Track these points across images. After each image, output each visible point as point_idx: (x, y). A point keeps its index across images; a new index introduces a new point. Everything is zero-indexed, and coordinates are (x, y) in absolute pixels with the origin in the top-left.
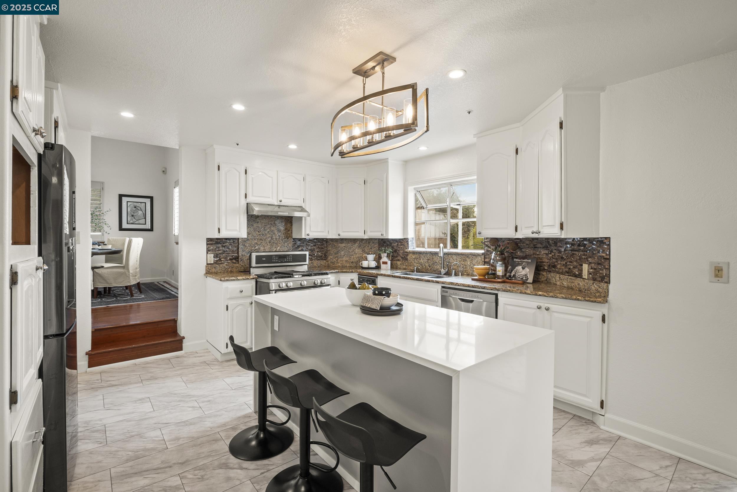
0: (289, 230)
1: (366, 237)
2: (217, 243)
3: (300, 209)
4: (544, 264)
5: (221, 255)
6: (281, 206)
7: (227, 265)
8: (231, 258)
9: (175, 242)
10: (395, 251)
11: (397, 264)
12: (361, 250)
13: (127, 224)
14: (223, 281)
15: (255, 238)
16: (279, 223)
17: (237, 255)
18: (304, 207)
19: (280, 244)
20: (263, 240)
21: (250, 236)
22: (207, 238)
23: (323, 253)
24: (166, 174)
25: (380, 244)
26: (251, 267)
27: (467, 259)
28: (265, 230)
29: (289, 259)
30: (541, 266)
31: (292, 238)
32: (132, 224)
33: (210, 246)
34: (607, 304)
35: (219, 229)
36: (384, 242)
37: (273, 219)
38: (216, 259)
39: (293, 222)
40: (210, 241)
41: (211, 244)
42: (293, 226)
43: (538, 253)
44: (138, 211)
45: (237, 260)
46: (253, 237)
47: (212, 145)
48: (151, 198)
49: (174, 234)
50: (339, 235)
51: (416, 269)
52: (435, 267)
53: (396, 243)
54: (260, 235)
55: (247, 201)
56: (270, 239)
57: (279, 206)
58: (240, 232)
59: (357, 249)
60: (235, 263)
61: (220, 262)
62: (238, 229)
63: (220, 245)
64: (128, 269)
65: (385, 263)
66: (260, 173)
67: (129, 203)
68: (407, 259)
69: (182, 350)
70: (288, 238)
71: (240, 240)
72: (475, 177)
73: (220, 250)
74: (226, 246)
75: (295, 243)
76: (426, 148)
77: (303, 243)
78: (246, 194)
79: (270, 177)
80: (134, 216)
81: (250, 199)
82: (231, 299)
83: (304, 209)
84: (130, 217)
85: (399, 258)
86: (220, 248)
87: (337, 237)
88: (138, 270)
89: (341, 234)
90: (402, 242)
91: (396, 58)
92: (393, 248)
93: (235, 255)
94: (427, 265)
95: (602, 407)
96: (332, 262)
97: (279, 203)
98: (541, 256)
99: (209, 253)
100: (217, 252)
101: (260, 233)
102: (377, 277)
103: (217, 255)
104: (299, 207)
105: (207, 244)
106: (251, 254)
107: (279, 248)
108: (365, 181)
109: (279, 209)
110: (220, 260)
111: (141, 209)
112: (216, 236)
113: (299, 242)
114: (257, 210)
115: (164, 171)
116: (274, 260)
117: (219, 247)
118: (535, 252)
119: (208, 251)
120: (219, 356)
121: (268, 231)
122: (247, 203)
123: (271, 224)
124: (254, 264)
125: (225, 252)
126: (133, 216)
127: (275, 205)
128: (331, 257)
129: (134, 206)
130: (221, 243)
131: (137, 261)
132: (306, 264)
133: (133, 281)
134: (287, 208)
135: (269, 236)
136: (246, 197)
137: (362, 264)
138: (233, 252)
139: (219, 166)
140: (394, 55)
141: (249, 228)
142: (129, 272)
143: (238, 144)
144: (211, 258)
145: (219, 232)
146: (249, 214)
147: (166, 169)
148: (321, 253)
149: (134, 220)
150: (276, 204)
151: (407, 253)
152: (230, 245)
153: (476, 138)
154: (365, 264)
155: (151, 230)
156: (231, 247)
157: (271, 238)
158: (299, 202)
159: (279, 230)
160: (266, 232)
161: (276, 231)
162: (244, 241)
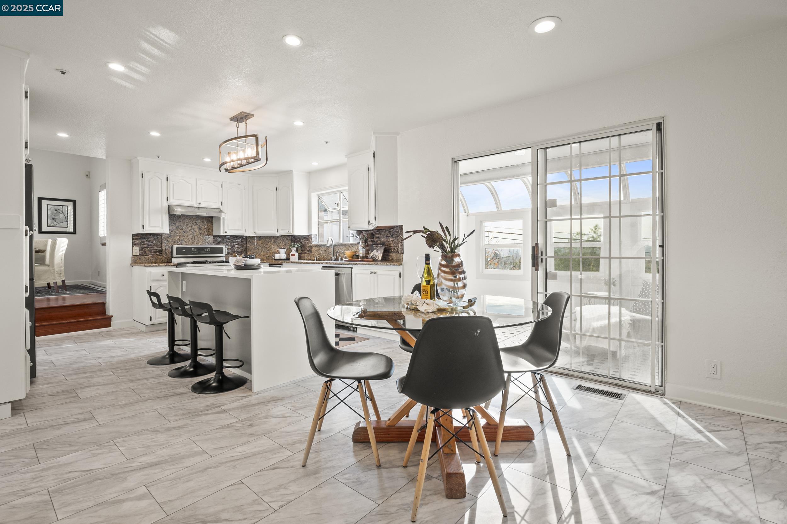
0: (210, 229)
1: (278, 235)
2: (143, 238)
3: (218, 211)
4: (392, 248)
5: (146, 248)
6: (200, 207)
7: (151, 257)
8: (155, 251)
9: (101, 244)
10: (303, 246)
11: (304, 256)
12: (277, 246)
13: (48, 226)
14: (146, 266)
15: (178, 235)
16: (200, 223)
17: (160, 248)
18: (222, 209)
19: (201, 240)
20: (185, 237)
21: (173, 233)
22: (132, 234)
23: (242, 249)
24: (89, 178)
25: (293, 241)
26: (173, 257)
27: (349, 248)
28: (186, 228)
29: (207, 251)
30: (390, 250)
31: (212, 235)
32: (53, 227)
33: (135, 241)
34: (401, 266)
35: (143, 226)
36: (296, 239)
37: (194, 219)
38: (141, 252)
39: (213, 222)
40: (136, 237)
41: (137, 239)
42: (213, 225)
43: (388, 241)
44: (59, 215)
45: (161, 253)
46: (175, 234)
47: (136, 157)
48: (74, 202)
49: (99, 235)
50: (255, 233)
51: (316, 258)
52: (330, 256)
53: (304, 239)
54: (182, 232)
55: (169, 203)
56: (191, 236)
57: (199, 208)
58: (162, 228)
59: (273, 245)
60: (159, 256)
61: (145, 255)
62: (160, 226)
63: (145, 240)
64: (53, 267)
65: (293, 255)
66: (181, 180)
67: (49, 207)
68: (311, 252)
69: (110, 326)
71: (163, 236)
72: (347, 188)
73: (145, 244)
74: (150, 241)
75: (215, 240)
76: (317, 164)
77: (223, 239)
78: (167, 198)
79: (190, 184)
80: (55, 219)
81: (171, 202)
82: (153, 281)
83: (222, 211)
84: (51, 220)
85: (306, 251)
86: (145, 242)
87: (254, 235)
88: (63, 268)
89: (257, 232)
90: (307, 238)
91: (254, 115)
92: (301, 243)
93: (159, 248)
94: (324, 255)
97: (198, 206)
98: (390, 243)
99: (134, 246)
100: (142, 246)
101: (183, 231)
102: (282, 265)
103: (142, 248)
104: (217, 209)
105: (133, 239)
106: (172, 247)
108: (277, 188)
109: (198, 210)
110: (145, 252)
111: (63, 212)
112: (141, 231)
113: (219, 239)
114: (178, 211)
115: (87, 175)
116: (193, 252)
117: (143, 242)
118: (387, 240)
119: (134, 244)
120: (143, 328)
121: (190, 229)
122: (169, 205)
123: (193, 223)
124: (175, 254)
125: (149, 246)
126: (53, 219)
127: (194, 207)
128: (250, 252)
129: (55, 209)
130: (146, 238)
131: (62, 260)
132: (224, 256)
133: (58, 278)
134: (205, 209)
135: (191, 233)
136: (167, 200)
137: (274, 256)
138: (157, 246)
139: (142, 174)
140: (252, 113)
141: (172, 226)
142: (54, 269)
143: (159, 157)
144: (137, 251)
145: (143, 228)
146: (170, 214)
147: (89, 172)
148: (241, 249)
149: (55, 223)
150: (196, 206)
151: (311, 247)
152: (154, 240)
153: (347, 158)
154: (277, 256)
155: (74, 233)
156: (155, 242)
157: (193, 235)
158: (217, 205)
159: (200, 229)
160: (188, 230)
161: (197, 230)
162: (167, 237)
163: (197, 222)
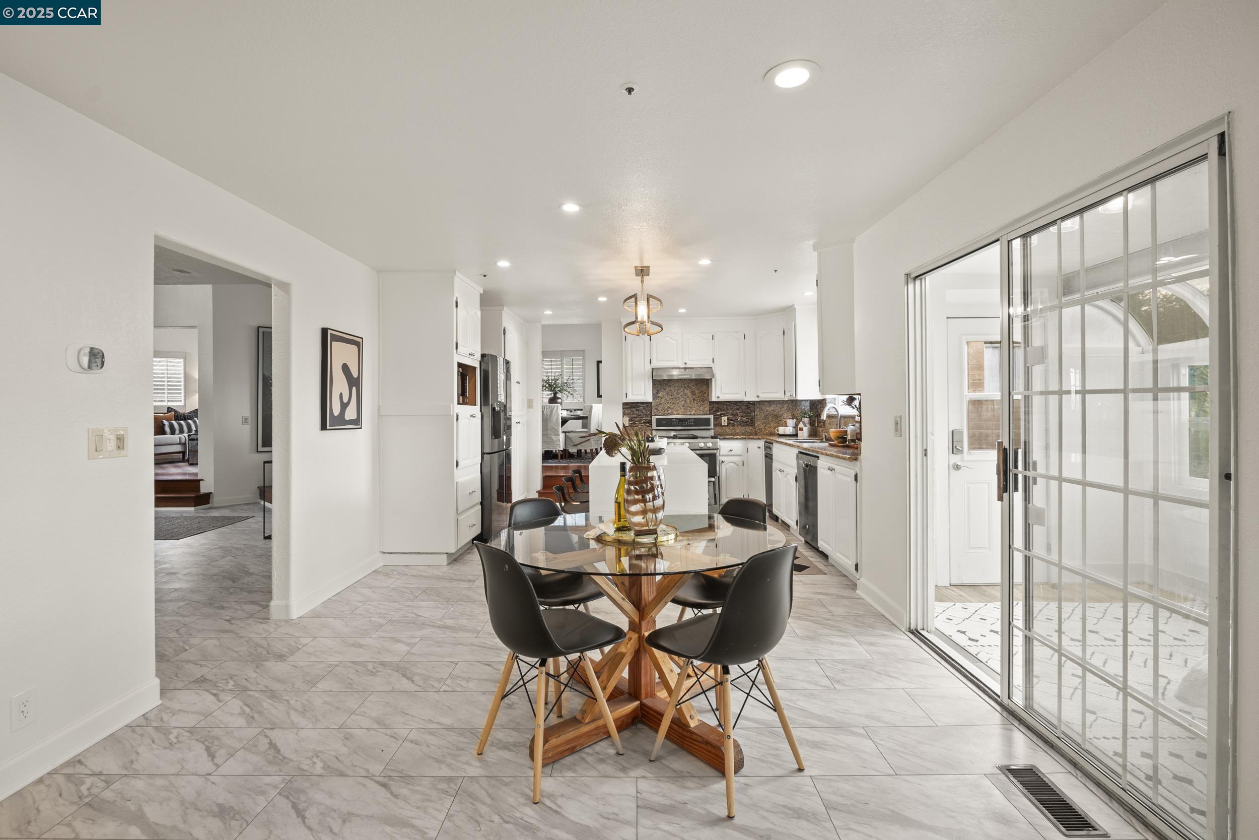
0: (705, 393)
1: (787, 399)
2: (632, 407)
3: (708, 370)
5: (635, 418)
7: (641, 428)
8: (645, 421)
11: (820, 431)
15: (668, 402)
16: (693, 386)
17: (650, 418)
18: (713, 368)
19: (694, 407)
21: (656, 399)
22: (622, 403)
23: (748, 418)
28: (678, 393)
29: (689, 423)
31: (709, 401)
33: (625, 410)
34: (858, 463)
35: (627, 394)
38: (631, 422)
39: (706, 385)
40: (626, 406)
41: (627, 408)
42: (709, 388)
45: (651, 423)
46: (665, 401)
50: (758, 397)
53: (817, 406)
54: (673, 399)
55: (652, 366)
56: (683, 402)
57: (685, 369)
58: (647, 396)
60: (649, 427)
61: (635, 425)
62: (646, 394)
63: (634, 409)
65: (801, 429)
66: (664, 338)
70: (704, 402)
71: (646, 405)
73: (634, 414)
74: (639, 410)
75: (706, 407)
77: (720, 406)
78: (650, 360)
79: (675, 340)
81: (654, 364)
83: (713, 370)
85: (821, 423)
86: (635, 412)
87: (757, 399)
89: (760, 396)
90: (821, 405)
92: (816, 411)
93: (648, 418)
95: (857, 569)
96: (759, 429)
97: (685, 366)
99: (625, 416)
100: (632, 416)
101: (673, 397)
102: (772, 444)
103: (632, 418)
104: (707, 368)
105: (623, 409)
107: (693, 412)
108: (783, 331)
110: (635, 422)
112: (629, 400)
113: (716, 406)
114: (660, 375)
116: (674, 423)
117: (633, 411)
119: (624, 414)
121: (681, 394)
122: (652, 369)
124: (654, 426)
125: (638, 415)
127: (681, 368)
128: (759, 423)
130: (635, 407)
136: (651, 363)
137: (778, 430)
138: (646, 415)
141: (655, 392)
144: (627, 419)
145: (631, 397)
146: (654, 379)
150: (682, 366)
151: (822, 416)
152: (643, 409)
156: (644, 411)
158: (707, 363)
159: (693, 393)
160: (679, 395)
161: (690, 395)
162: (657, 405)
163: (690, 385)
